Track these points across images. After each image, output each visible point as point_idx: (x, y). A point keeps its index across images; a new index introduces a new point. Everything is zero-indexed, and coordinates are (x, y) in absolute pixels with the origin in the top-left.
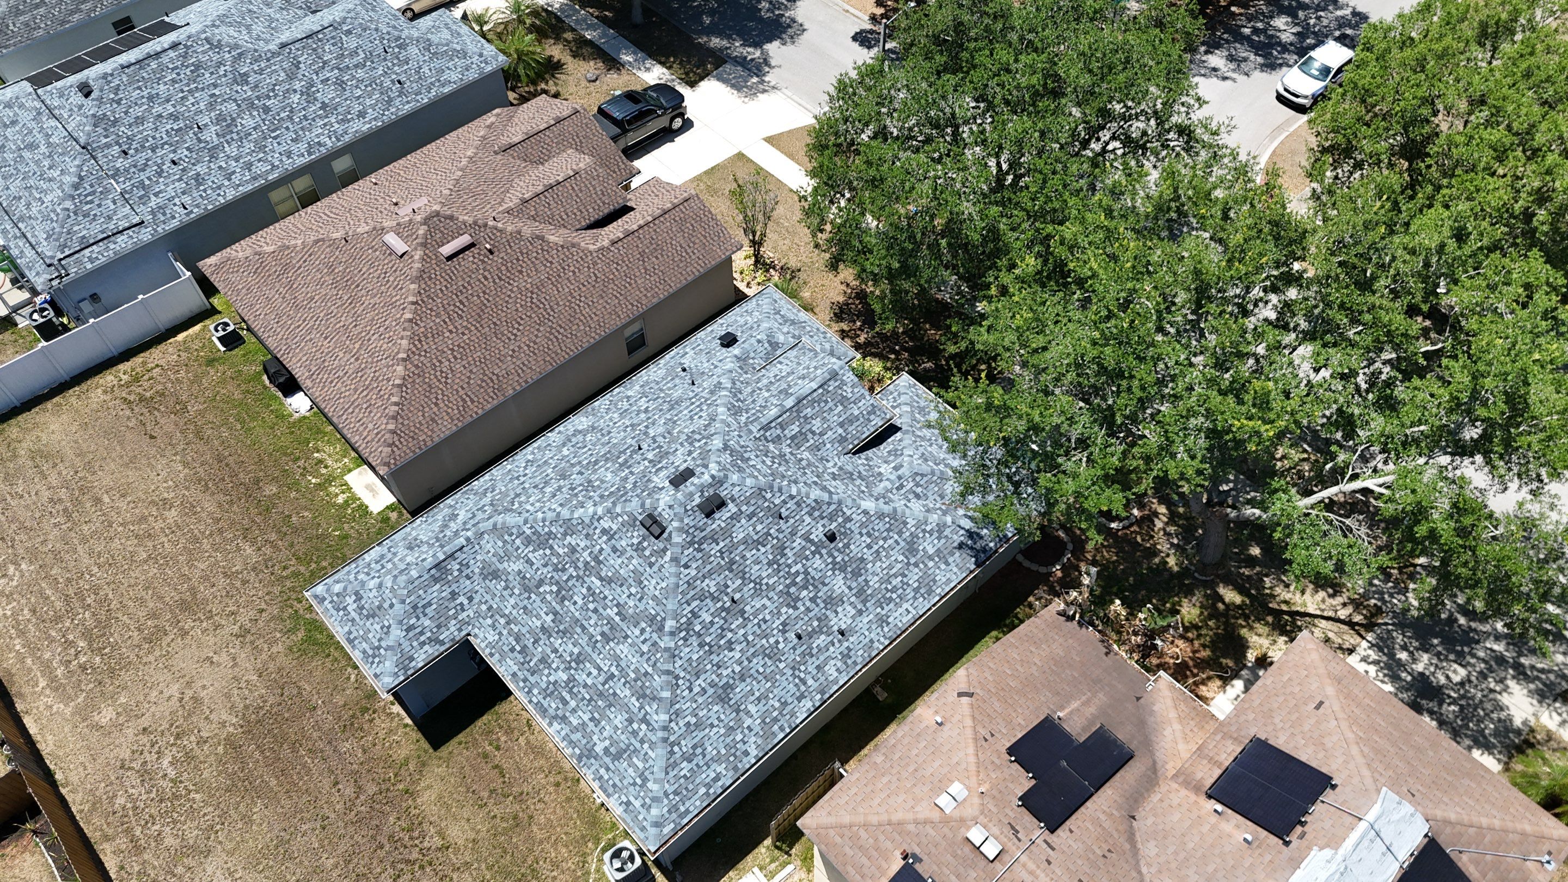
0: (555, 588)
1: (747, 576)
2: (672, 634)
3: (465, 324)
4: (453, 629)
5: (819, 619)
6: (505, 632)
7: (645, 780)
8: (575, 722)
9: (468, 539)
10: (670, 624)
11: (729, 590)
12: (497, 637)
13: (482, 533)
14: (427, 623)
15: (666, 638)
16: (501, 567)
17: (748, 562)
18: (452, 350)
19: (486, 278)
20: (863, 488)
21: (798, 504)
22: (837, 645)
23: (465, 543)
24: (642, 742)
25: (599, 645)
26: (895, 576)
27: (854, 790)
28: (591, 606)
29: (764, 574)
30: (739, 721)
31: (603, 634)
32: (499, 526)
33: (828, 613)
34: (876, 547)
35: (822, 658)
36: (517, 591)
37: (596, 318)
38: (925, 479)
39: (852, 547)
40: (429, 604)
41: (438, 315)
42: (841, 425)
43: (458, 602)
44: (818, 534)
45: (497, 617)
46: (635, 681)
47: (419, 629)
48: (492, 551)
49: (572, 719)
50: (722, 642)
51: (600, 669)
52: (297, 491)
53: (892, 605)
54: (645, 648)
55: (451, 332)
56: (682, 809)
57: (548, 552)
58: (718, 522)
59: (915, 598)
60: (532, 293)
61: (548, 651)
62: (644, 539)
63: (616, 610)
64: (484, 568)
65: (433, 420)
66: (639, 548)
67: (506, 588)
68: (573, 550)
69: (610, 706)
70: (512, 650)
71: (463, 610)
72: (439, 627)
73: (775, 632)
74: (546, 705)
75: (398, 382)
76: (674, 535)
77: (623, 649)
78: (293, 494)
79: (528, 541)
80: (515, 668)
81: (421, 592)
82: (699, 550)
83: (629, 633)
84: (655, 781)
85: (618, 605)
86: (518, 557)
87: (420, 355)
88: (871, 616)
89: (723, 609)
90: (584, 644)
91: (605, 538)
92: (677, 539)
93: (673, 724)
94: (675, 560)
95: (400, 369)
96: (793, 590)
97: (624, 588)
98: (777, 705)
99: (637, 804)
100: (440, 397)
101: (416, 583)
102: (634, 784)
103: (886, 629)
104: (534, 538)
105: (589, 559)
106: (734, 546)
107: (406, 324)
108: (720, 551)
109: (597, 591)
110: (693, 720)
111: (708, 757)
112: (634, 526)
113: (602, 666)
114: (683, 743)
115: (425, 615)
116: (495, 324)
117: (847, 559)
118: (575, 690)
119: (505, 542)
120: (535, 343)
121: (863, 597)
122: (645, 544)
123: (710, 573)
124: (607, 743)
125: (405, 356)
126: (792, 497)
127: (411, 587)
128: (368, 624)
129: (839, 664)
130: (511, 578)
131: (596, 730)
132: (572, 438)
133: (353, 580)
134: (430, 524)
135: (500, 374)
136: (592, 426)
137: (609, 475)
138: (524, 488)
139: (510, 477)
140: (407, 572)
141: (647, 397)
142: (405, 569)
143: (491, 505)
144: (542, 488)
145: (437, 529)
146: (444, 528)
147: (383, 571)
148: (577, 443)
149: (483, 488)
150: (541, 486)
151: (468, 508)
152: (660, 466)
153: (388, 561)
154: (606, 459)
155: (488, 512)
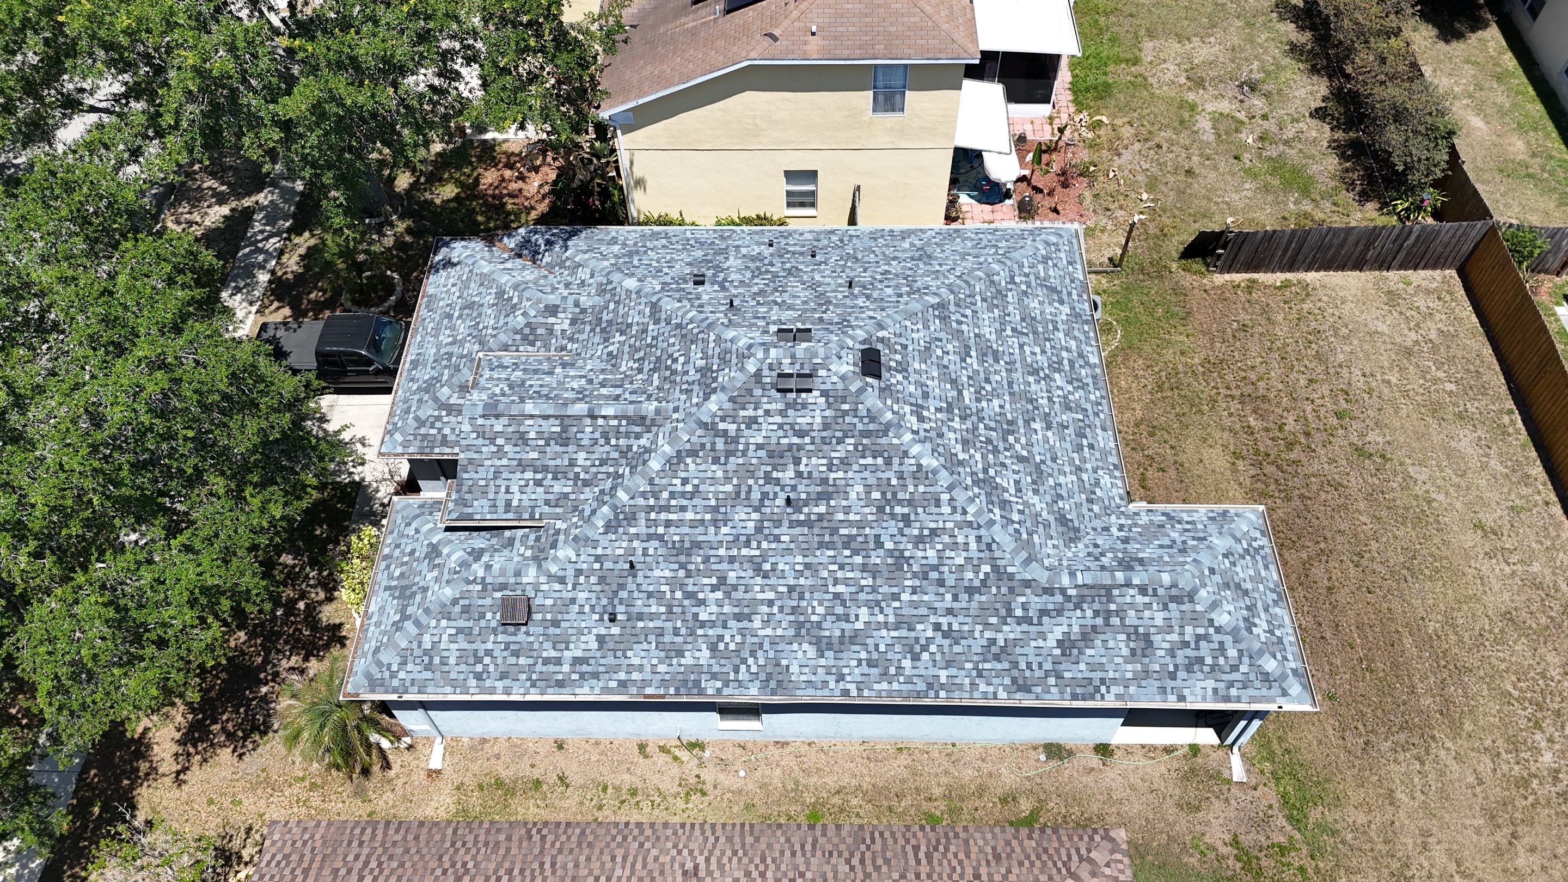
1: (816, 294)
5: (781, 256)
6: (1089, 466)
8: (1073, 343)
11: (846, 294)
12: (1100, 472)
14: (1174, 535)
16: (1051, 518)
17: (804, 299)
20: (612, 307)
24: (1027, 275)
26: (673, 249)
29: (798, 289)
33: (767, 256)
34: (664, 265)
39: (687, 272)
40: (1162, 546)
43: (1123, 534)
44: (710, 287)
45: (1087, 486)
46: (997, 306)
47: (1189, 534)
48: (1050, 543)
49: (1074, 348)
50: (891, 276)
51: (1021, 346)
53: (702, 241)
54: (969, 312)
57: (992, 472)
62: (890, 368)
63: (969, 360)
66: (902, 368)
67: (1060, 497)
68: (965, 443)
69: (1033, 319)
70: (1091, 446)
71: (1122, 525)
72: (1161, 526)
73: (832, 264)
77: (988, 332)
79: (1005, 505)
80: (1099, 431)
81: (1167, 559)
82: (846, 320)
83: (972, 335)
85: (963, 360)
86: (1026, 504)
89: (867, 289)
90: (1020, 374)
91: (925, 413)
96: (782, 274)
97: (945, 362)
102: (1055, 265)
104: (995, 499)
105: (957, 419)
106: (808, 310)
108: (824, 313)
109: (972, 390)
110: (968, 257)
111: (975, 242)
112: (888, 387)
113: (1017, 345)
114: (991, 253)
115: (1173, 541)
117: (703, 269)
118: (1055, 359)
119: (1030, 534)
121: (722, 251)
122: (893, 364)
123: (851, 307)
128: (1249, 586)
130: (1048, 498)
132: (835, 641)
133: (1246, 660)
134: (1101, 667)
135: (842, 860)
136: (798, 635)
137: (853, 495)
138: (955, 598)
139: (957, 649)
140: (1174, 592)
141: (696, 615)
142: (1173, 599)
143: (1010, 611)
144: (935, 568)
145: (1098, 643)
146: (1088, 636)
147: (1201, 631)
148: (839, 618)
149: (999, 666)
150: (934, 575)
151: (1041, 643)
152: (796, 440)
153: (1186, 644)
154: (834, 531)
155: (1023, 599)
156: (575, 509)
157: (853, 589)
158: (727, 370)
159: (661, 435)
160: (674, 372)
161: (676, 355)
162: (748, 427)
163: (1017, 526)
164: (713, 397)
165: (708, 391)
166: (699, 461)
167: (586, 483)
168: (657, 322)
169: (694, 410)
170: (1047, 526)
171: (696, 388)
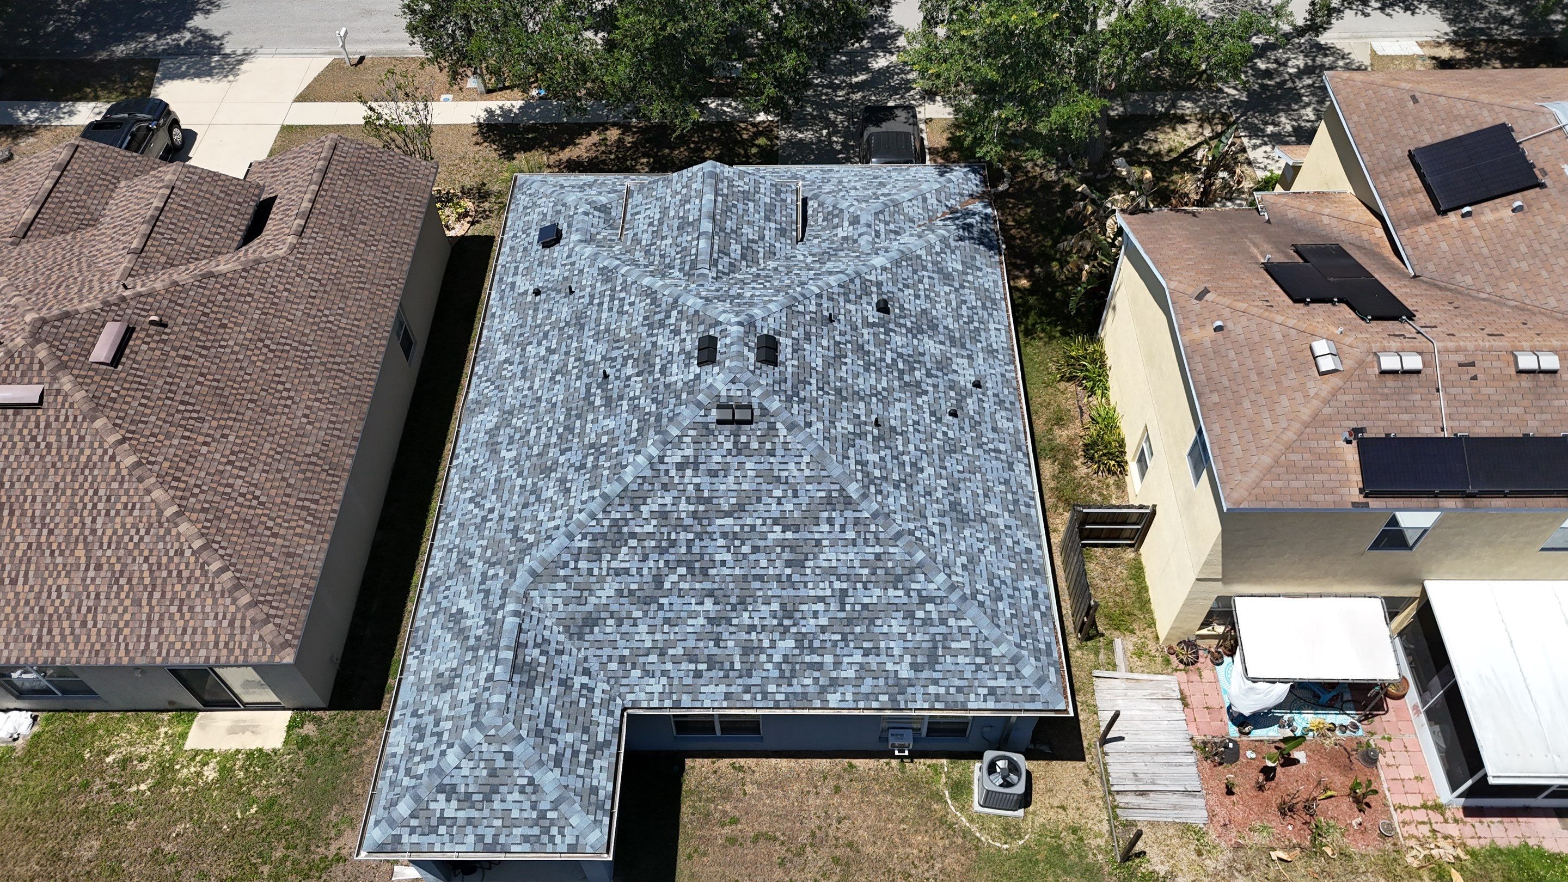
0: (682, 570)
1: (862, 394)
2: (865, 496)
3: (215, 424)
4: (602, 719)
5: (951, 388)
6: (669, 666)
7: (986, 653)
8: (851, 674)
9: (516, 614)
10: (853, 489)
11: (863, 418)
12: (664, 680)
13: (526, 595)
14: (569, 737)
15: (864, 505)
16: (590, 607)
17: (850, 381)
18: (230, 463)
19: (185, 357)
20: (853, 255)
21: (830, 299)
22: (985, 399)
23: (518, 620)
24: (943, 621)
25: (796, 578)
26: (958, 307)
27: (1234, 438)
28: (746, 549)
29: (873, 382)
30: (994, 527)
31: (789, 564)
32: (540, 570)
33: (950, 376)
34: (922, 293)
35: (988, 419)
36: (637, 614)
37: (363, 324)
38: (886, 213)
39: (906, 306)
40: (550, 716)
41: (169, 436)
42: (767, 219)
43: (577, 686)
44: (873, 315)
45: (642, 659)
46: (874, 573)
47: (568, 753)
48: (559, 601)
49: (843, 674)
50: (908, 469)
51: (822, 599)
52: (134, 816)
53: (982, 333)
54: (850, 535)
55: (205, 444)
56: (1043, 646)
57: (633, 543)
58: (789, 363)
59: (991, 315)
60: (262, 341)
61: (744, 636)
62: (737, 436)
63: (778, 528)
64: (567, 628)
65: (288, 555)
66: (740, 449)
67: (620, 623)
68: (663, 515)
69: (872, 622)
70: (698, 674)
71: (592, 690)
72: (586, 730)
73: (934, 426)
74: (798, 689)
75: (197, 544)
76: (766, 404)
77: (828, 557)
78: (131, 826)
79: (595, 554)
80: (722, 688)
81: (527, 711)
82: (802, 401)
83: (817, 536)
84: (998, 643)
85: (776, 522)
86: (601, 580)
87: (193, 495)
88: (981, 354)
89: (876, 439)
90: (778, 592)
91: (689, 472)
92: (774, 404)
93: (954, 578)
94: (791, 427)
95: (184, 527)
96: (907, 378)
97: (765, 500)
98: (1003, 488)
99: (1002, 681)
100: (270, 524)
101: (512, 706)
102: (979, 667)
103: (1001, 357)
104: (600, 543)
105: (692, 508)
106: (824, 378)
107: (138, 472)
108: (818, 389)
109: (737, 529)
110: (964, 559)
111: (1009, 581)
112: (711, 432)
113: (821, 593)
114: (979, 587)
115: (558, 731)
116: (251, 401)
117: (914, 319)
118: (816, 644)
119: (565, 579)
120: (320, 391)
121: (958, 343)
122: (743, 439)
123: (833, 414)
124: (908, 659)
125: (175, 508)
126: (819, 296)
127: (511, 716)
128: (497, 805)
129: (1004, 413)
130: (615, 607)
131: (883, 658)
132: (495, 440)
133: (413, 782)
134: (435, 649)
135: (317, 451)
136: (504, 413)
137: (607, 422)
138: (511, 519)
139: (472, 528)
140: (484, 706)
141: (531, 343)
142: (478, 707)
143: (492, 565)
144: (538, 499)
145: (455, 643)
146: (461, 634)
147: (446, 737)
148: (511, 437)
149: (452, 564)
150: (533, 498)
151: (464, 594)
152: (658, 367)
153: (437, 724)
154: (579, 416)
155: (501, 573)
157: (531, 442)
162: (671, 331)
163: (572, 565)
166: (647, 307)
167: (647, 251)
170: (580, 601)
171: (719, 293)
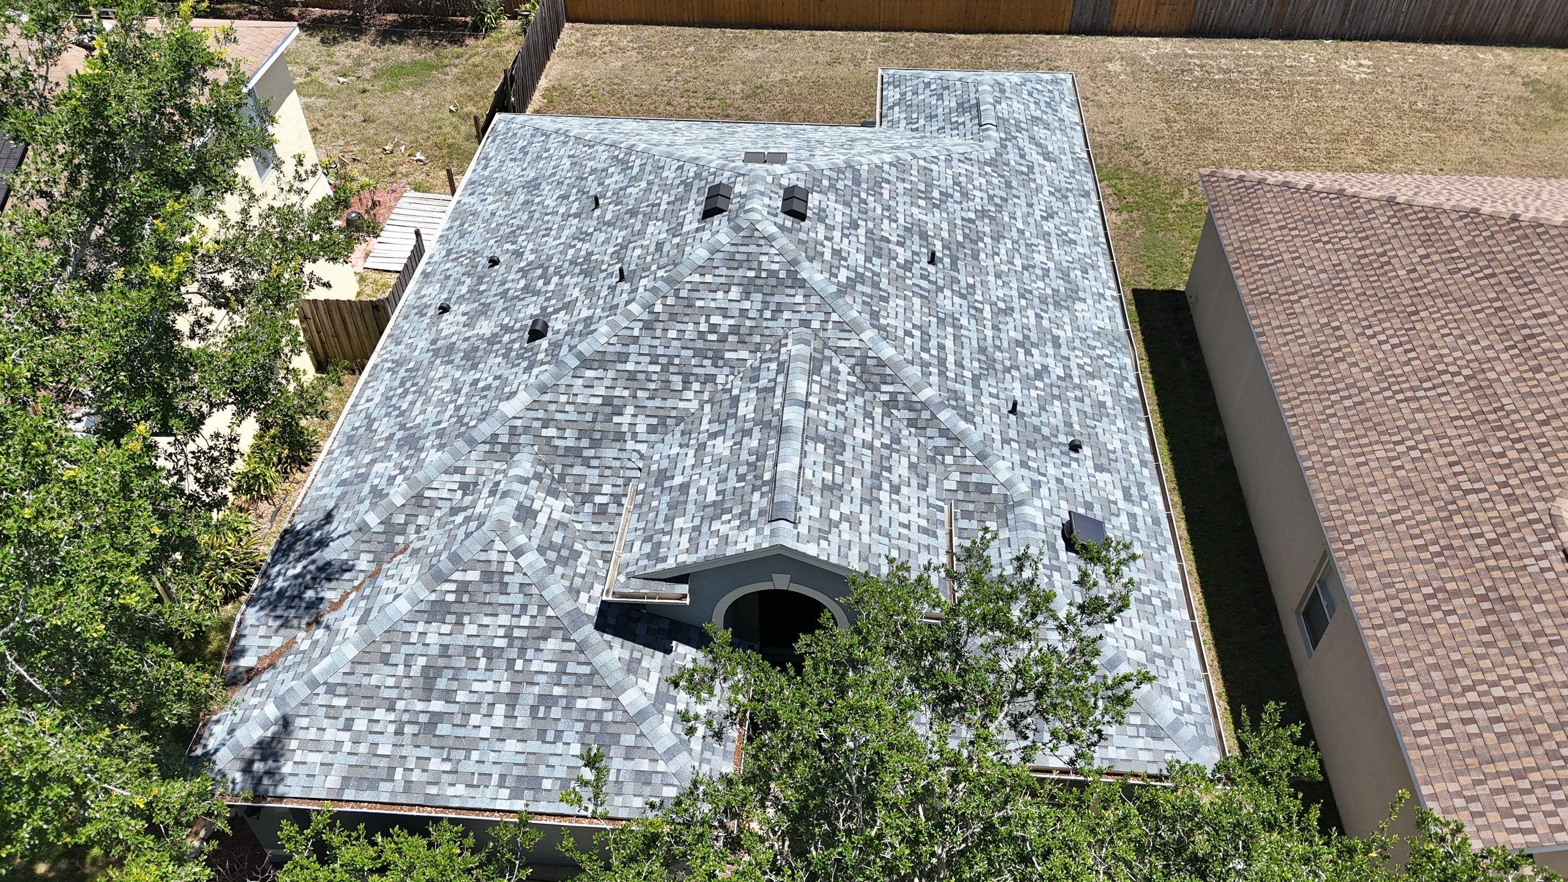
1: (605, 228)
3: (1435, 275)
17: (616, 232)
18: (1383, 254)
20: (551, 432)
21: (614, 307)
29: (586, 246)
40: (940, 99)
41: (1472, 244)
44: (557, 321)
55: (1426, 256)
58: (691, 209)
81: (959, 93)
82: (682, 183)
87: (1393, 216)
96: (538, 273)
100: (1295, 232)
106: (648, 219)
143: (1024, 173)
146: (1038, 144)
151: (1048, 169)
155: (1012, 162)
156: (932, 460)
158: (764, 258)
159: (842, 343)
160: (735, 330)
161: (703, 327)
164: (804, 275)
165: (789, 283)
166: (883, 313)
167: (896, 440)
168: (623, 357)
169: (815, 299)
171: (777, 298)
